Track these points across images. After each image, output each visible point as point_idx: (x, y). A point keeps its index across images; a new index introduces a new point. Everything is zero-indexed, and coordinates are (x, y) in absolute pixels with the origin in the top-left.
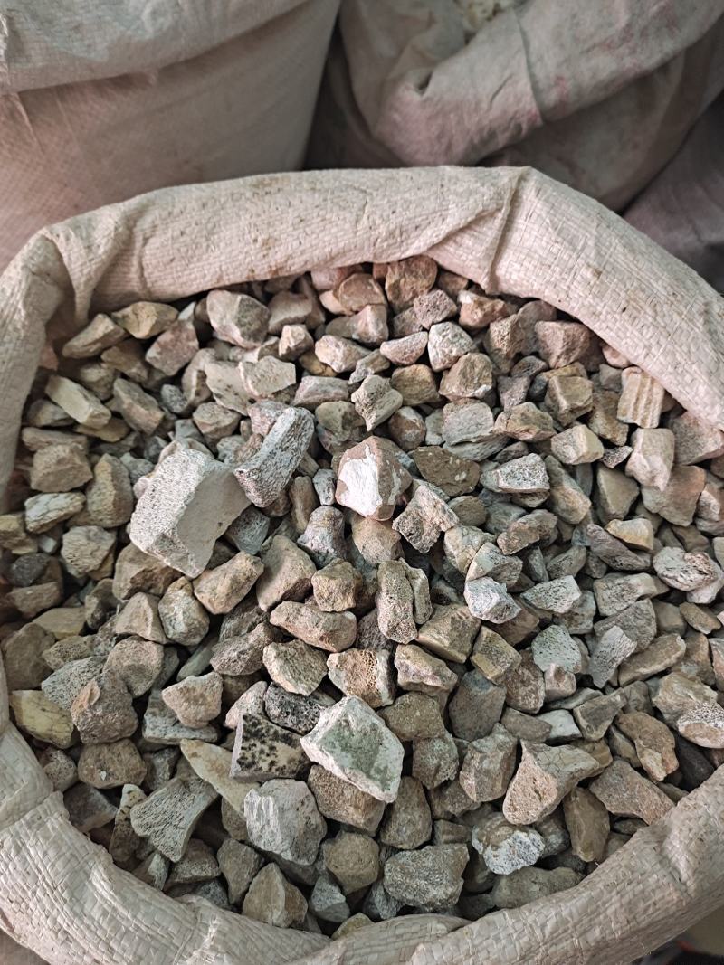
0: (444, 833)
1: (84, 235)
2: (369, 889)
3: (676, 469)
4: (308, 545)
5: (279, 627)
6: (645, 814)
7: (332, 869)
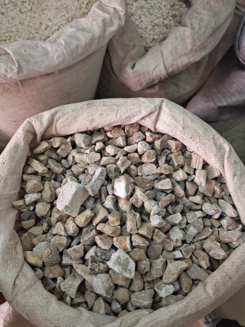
0: (147, 286)
1: (40, 120)
2: (127, 303)
3: (207, 180)
4: (106, 207)
5: (99, 230)
6: (201, 279)
7: (117, 298)
